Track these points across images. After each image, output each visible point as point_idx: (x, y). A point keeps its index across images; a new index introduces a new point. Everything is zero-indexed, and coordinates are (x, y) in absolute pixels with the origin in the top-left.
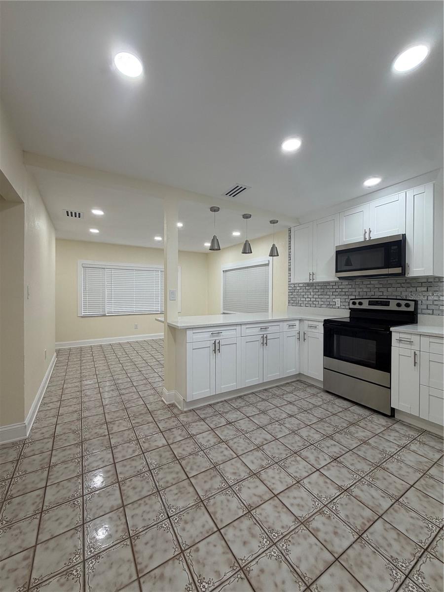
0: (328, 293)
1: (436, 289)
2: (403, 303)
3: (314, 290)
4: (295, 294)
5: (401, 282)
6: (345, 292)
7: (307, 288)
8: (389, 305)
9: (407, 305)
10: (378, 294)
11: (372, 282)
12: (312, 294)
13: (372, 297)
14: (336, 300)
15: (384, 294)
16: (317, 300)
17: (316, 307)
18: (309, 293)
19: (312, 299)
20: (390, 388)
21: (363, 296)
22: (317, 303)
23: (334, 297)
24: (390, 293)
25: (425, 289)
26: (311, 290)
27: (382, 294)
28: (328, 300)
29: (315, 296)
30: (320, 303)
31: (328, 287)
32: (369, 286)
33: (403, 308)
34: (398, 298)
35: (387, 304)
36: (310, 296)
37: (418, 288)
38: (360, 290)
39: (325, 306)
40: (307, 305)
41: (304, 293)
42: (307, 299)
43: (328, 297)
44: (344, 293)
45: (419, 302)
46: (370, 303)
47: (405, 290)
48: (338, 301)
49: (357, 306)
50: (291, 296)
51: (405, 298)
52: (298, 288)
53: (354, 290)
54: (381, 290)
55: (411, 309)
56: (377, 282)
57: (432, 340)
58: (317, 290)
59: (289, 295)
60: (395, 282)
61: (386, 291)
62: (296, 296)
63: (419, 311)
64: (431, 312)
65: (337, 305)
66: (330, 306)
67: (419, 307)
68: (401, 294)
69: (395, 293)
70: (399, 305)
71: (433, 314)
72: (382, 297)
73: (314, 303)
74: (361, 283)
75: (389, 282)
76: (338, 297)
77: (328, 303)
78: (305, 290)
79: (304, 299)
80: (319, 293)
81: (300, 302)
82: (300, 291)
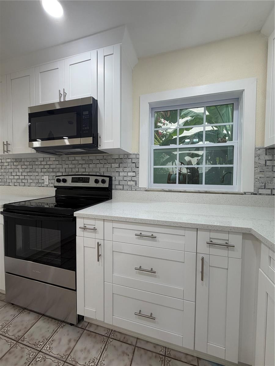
0: (37, 170)
1: (125, 165)
2: (100, 179)
3: (23, 167)
5: (100, 158)
6: (53, 168)
7: (15, 164)
8: (88, 182)
9: (103, 182)
10: (81, 170)
11: (77, 158)
12: (21, 170)
13: (77, 174)
14: (45, 177)
15: (86, 171)
16: (26, 177)
17: (25, 186)
18: (17, 170)
19: (21, 177)
20: (76, 290)
21: (68, 172)
22: (26, 181)
23: (42, 174)
24: (91, 170)
25: (117, 165)
26: (19, 167)
27: (84, 171)
28: (37, 177)
29: (24, 174)
30: (30, 181)
31: (36, 163)
32: (74, 162)
33: (100, 185)
34: (97, 174)
35: (87, 180)
36: (18, 174)
37: (112, 164)
38: (66, 166)
39: (34, 184)
40: (16, 184)
41: (12, 170)
42: (16, 177)
43: (36, 174)
44: (51, 170)
45: (113, 179)
46: (74, 180)
47: (103, 166)
48: (46, 178)
49: (62, 184)
51: (102, 174)
52: (6, 164)
53: (60, 166)
54: (84, 166)
55: (106, 185)
56: (80, 158)
57: (116, 225)
58: (26, 167)
60: (94, 158)
61: (88, 168)
62: (4, 174)
63: (113, 187)
64: (121, 187)
65: (45, 183)
66: (40, 184)
67: (114, 183)
68: (100, 171)
69: (95, 170)
70: (97, 181)
71: (123, 189)
72: (84, 174)
73: (23, 181)
74: (67, 159)
75: (90, 158)
76: (47, 174)
77: (37, 181)
78: (13, 167)
79: (12, 177)
80: (28, 170)
81: (8, 181)
82: (8, 167)
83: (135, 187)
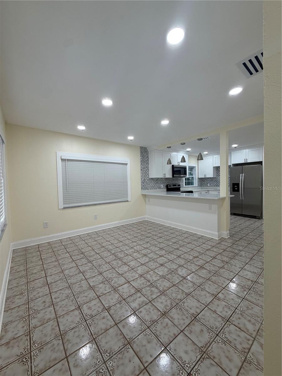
4: (145, 183)
7: (151, 180)
12: (153, 183)
16: (155, 186)
17: (155, 189)
26: (152, 181)
31: (159, 180)
33: (179, 186)
36: (152, 184)
38: (167, 181)
41: (149, 183)
42: (151, 186)
43: (159, 184)
44: (164, 183)
46: (173, 186)
48: (162, 186)
50: (143, 185)
52: (146, 180)
59: (141, 184)
77: (159, 187)
78: (150, 181)
79: (150, 186)
80: (156, 183)
81: (148, 187)
82: (147, 182)
83: (183, 187)
